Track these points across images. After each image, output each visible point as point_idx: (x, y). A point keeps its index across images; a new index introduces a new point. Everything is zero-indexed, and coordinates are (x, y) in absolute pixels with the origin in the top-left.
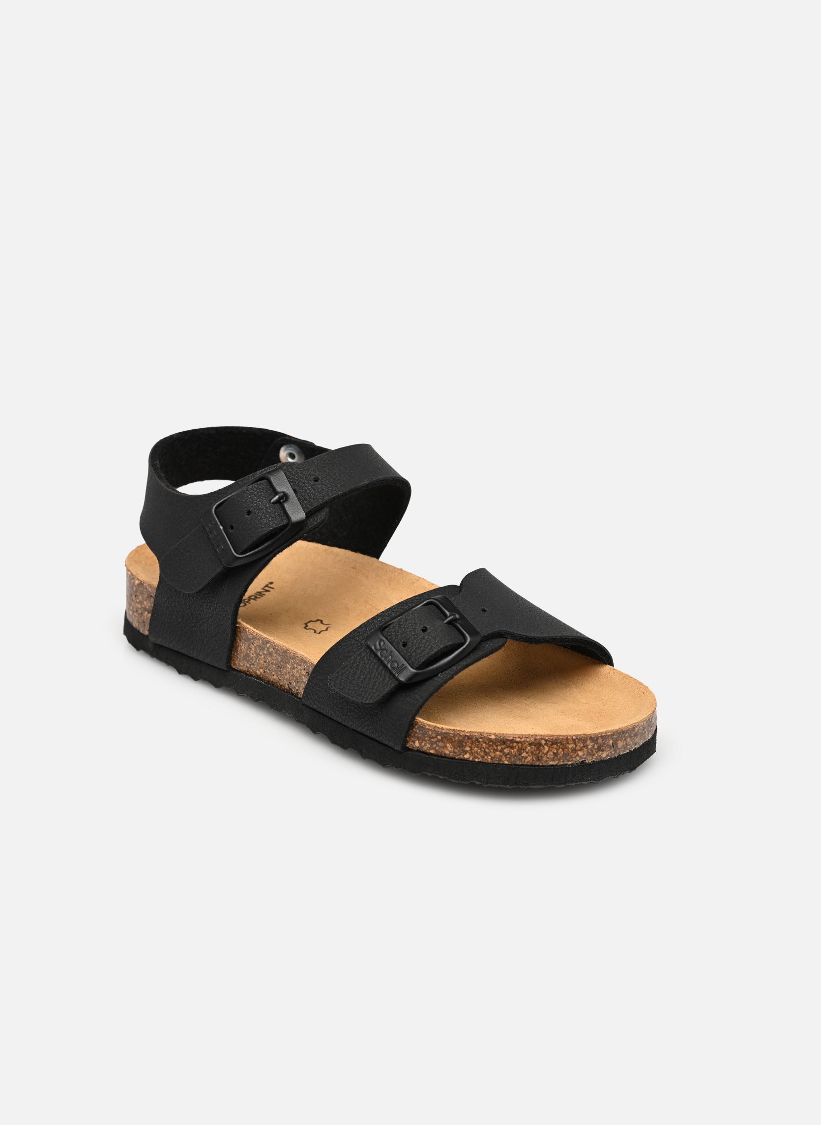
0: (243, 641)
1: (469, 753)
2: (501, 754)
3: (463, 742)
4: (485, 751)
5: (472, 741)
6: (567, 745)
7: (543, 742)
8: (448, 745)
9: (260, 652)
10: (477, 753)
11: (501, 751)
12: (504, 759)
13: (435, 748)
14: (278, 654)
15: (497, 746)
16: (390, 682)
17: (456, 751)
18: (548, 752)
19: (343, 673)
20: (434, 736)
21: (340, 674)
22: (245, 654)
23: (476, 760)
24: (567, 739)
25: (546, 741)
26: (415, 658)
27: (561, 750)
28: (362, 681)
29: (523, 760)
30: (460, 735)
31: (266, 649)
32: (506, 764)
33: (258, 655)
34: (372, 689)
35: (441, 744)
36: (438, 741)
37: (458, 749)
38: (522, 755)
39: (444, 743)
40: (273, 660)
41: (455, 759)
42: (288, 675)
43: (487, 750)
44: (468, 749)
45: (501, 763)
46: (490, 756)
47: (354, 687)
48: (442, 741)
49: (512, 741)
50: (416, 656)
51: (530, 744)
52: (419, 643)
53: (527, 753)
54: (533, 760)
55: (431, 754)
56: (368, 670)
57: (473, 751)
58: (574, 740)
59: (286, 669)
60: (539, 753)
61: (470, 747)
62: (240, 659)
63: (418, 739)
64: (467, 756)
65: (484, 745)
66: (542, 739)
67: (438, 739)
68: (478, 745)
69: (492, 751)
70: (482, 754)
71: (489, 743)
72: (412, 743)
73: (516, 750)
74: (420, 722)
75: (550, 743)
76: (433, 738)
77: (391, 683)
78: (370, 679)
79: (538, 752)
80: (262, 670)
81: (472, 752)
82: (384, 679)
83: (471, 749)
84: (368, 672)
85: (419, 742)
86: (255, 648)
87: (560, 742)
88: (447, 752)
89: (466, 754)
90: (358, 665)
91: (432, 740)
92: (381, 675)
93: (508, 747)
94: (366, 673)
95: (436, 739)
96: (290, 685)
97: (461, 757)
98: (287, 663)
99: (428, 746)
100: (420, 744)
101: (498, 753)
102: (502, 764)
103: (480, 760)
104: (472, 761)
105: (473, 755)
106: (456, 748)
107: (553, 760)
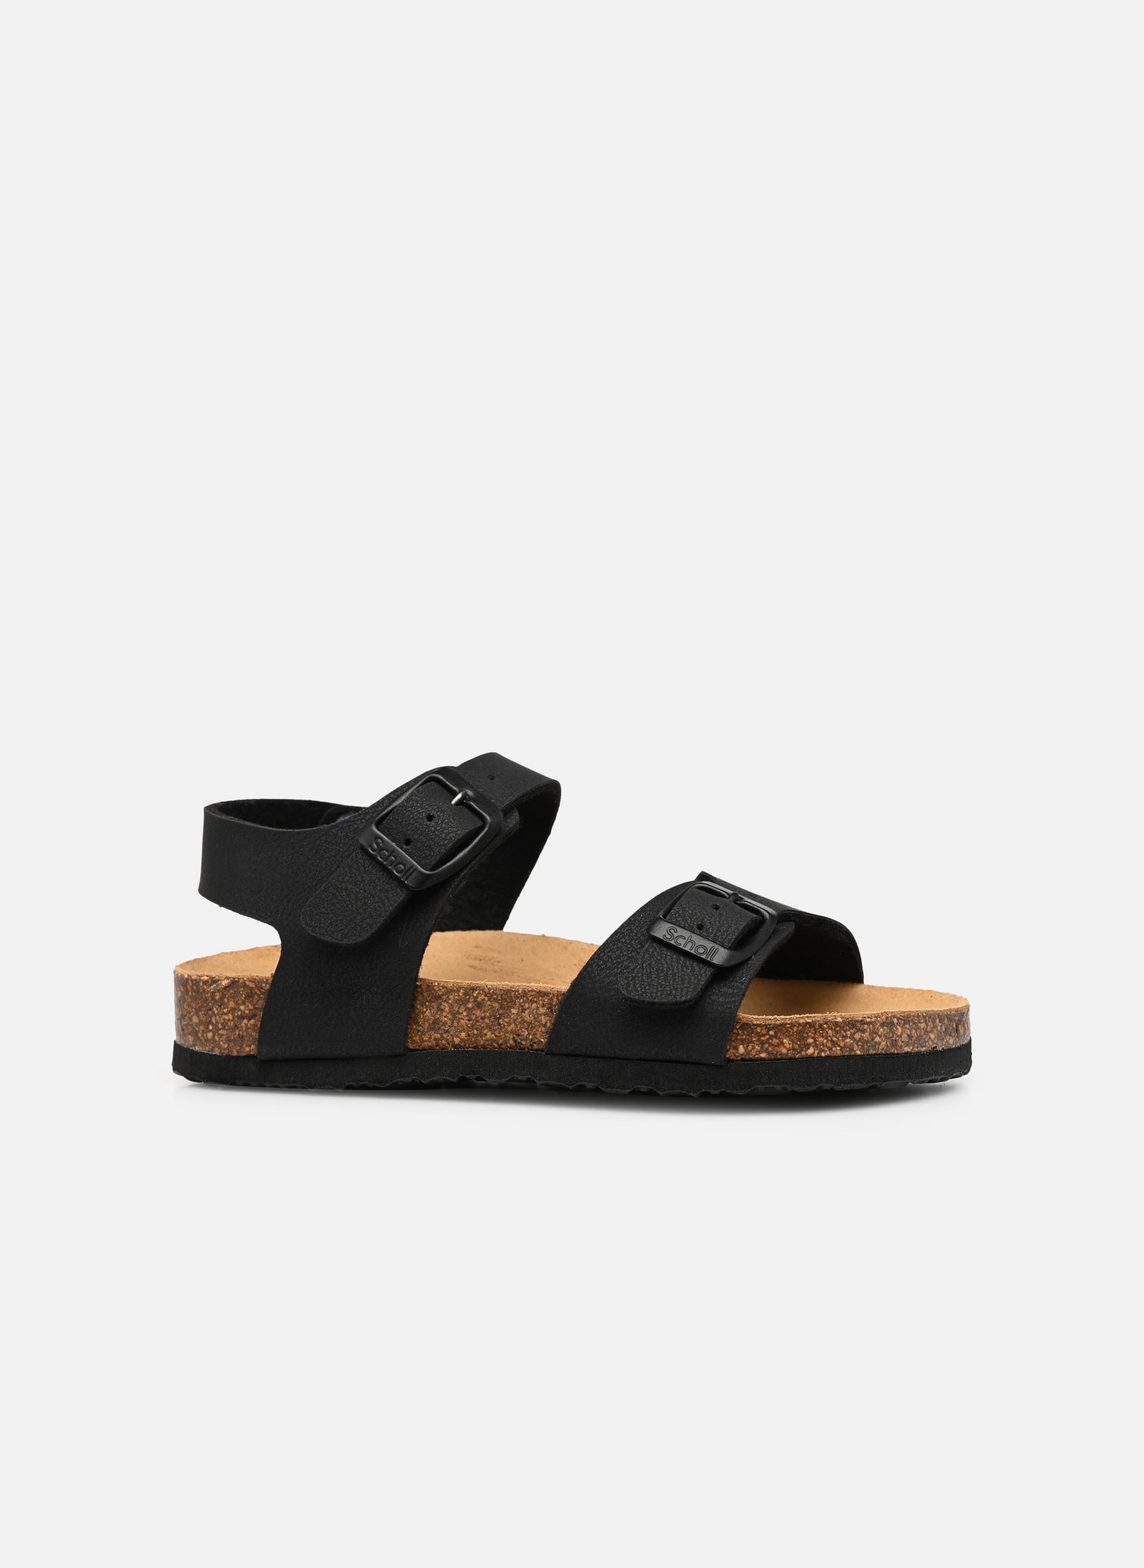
0: (427, 1004)
1: (813, 1047)
2: (852, 1041)
3: (804, 1032)
4: (832, 1041)
5: (815, 1030)
6: (919, 1025)
7: (895, 1020)
8: (785, 1041)
9: (459, 1008)
10: (823, 1044)
11: (852, 1037)
12: (856, 1047)
13: (767, 1049)
14: (495, 999)
15: (845, 1031)
16: (702, 971)
17: (796, 1046)
18: (902, 1033)
19: (634, 978)
20: (764, 1032)
21: (630, 979)
22: (431, 1022)
23: (823, 1054)
24: (918, 1016)
25: (898, 1019)
26: (722, 938)
27: (914, 1031)
28: (664, 979)
29: (877, 1047)
30: (799, 1024)
31: (472, 1000)
32: (858, 1055)
33: (454, 1015)
34: (683, 984)
35: (775, 1041)
36: (770, 1039)
37: (799, 1043)
38: (876, 1040)
39: (779, 1038)
40: (485, 1012)
41: (795, 1058)
42: (513, 1025)
43: (835, 1039)
44: (811, 1041)
45: (853, 1053)
46: (839, 1046)
47: (657, 988)
48: (776, 1036)
49: (863, 1022)
50: (722, 935)
51: (882, 1025)
52: (719, 921)
53: (880, 1037)
54: (887, 1046)
55: (762, 1059)
56: (666, 966)
57: (818, 1043)
58: (924, 1017)
59: (509, 1016)
60: (893, 1036)
61: (813, 1038)
62: (422, 1032)
63: (742, 1042)
64: (811, 1051)
65: (830, 1032)
66: (894, 1017)
67: (770, 1036)
68: (822, 1033)
69: (840, 1039)
70: (829, 1044)
71: (835, 1028)
72: (734, 1051)
73: (867, 1034)
74: (744, 1017)
75: (902, 1022)
76: (764, 1035)
77: (705, 972)
78: (674, 975)
79: (891, 1035)
80: (463, 1035)
81: (816, 1045)
82: (693, 970)
83: (815, 1041)
84: (667, 967)
85: (744, 1047)
86: (451, 1006)
87: (912, 1020)
88: (784, 1051)
89: (809, 1048)
90: (650, 964)
91: (762, 1038)
92: (686, 966)
93: (858, 1030)
94: (665, 969)
95: (767, 1037)
96: (517, 1038)
97: (803, 1053)
98: (509, 1008)
99: (758, 1048)
100: (746, 1049)
101: (848, 1040)
102: (853, 1055)
103: (828, 1053)
104: (817, 1057)
105: (817, 1047)
106: (796, 1043)
107: (907, 1044)
